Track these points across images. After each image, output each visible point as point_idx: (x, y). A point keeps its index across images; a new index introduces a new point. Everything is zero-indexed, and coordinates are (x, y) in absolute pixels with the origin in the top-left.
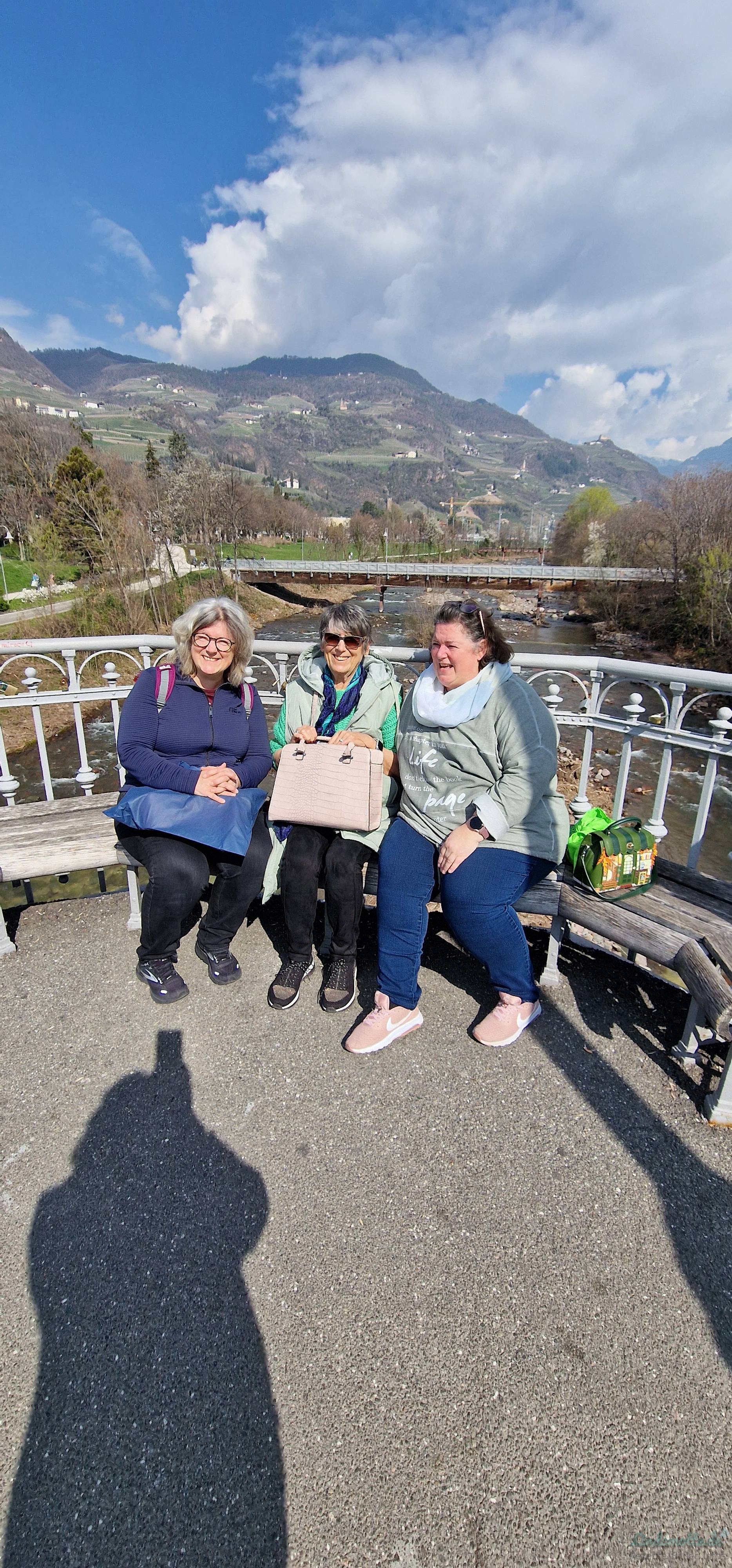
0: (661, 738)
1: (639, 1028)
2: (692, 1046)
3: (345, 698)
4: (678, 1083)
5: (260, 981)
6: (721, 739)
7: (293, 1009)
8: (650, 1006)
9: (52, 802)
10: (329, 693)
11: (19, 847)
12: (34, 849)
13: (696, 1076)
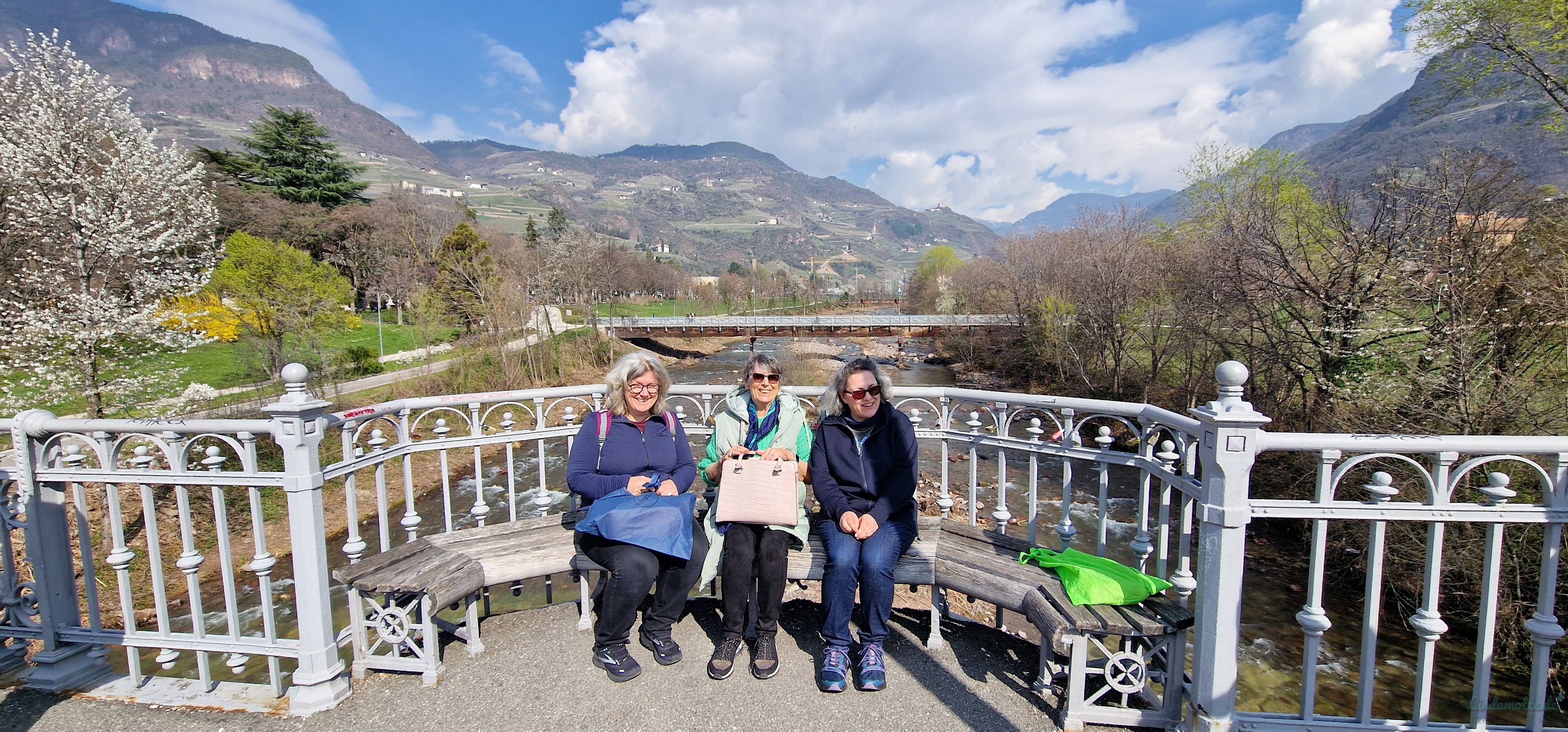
0: (996, 444)
1: (1008, 674)
2: (1047, 679)
3: (765, 422)
4: (1040, 708)
5: (699, 661)
6: (1035, 441)
7: (730, 679)
8: (1015, 658)
9: (514, 524)
10: (753, 419)
11: (497, 556)
12: (510, 558)
13: (1053, 703)
